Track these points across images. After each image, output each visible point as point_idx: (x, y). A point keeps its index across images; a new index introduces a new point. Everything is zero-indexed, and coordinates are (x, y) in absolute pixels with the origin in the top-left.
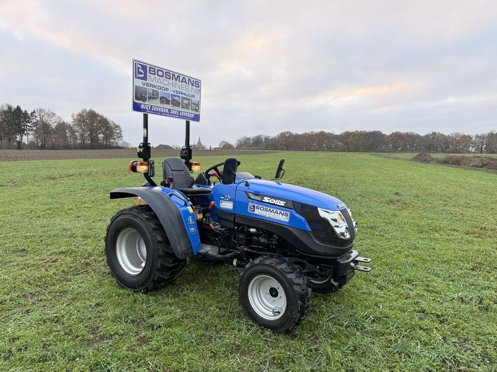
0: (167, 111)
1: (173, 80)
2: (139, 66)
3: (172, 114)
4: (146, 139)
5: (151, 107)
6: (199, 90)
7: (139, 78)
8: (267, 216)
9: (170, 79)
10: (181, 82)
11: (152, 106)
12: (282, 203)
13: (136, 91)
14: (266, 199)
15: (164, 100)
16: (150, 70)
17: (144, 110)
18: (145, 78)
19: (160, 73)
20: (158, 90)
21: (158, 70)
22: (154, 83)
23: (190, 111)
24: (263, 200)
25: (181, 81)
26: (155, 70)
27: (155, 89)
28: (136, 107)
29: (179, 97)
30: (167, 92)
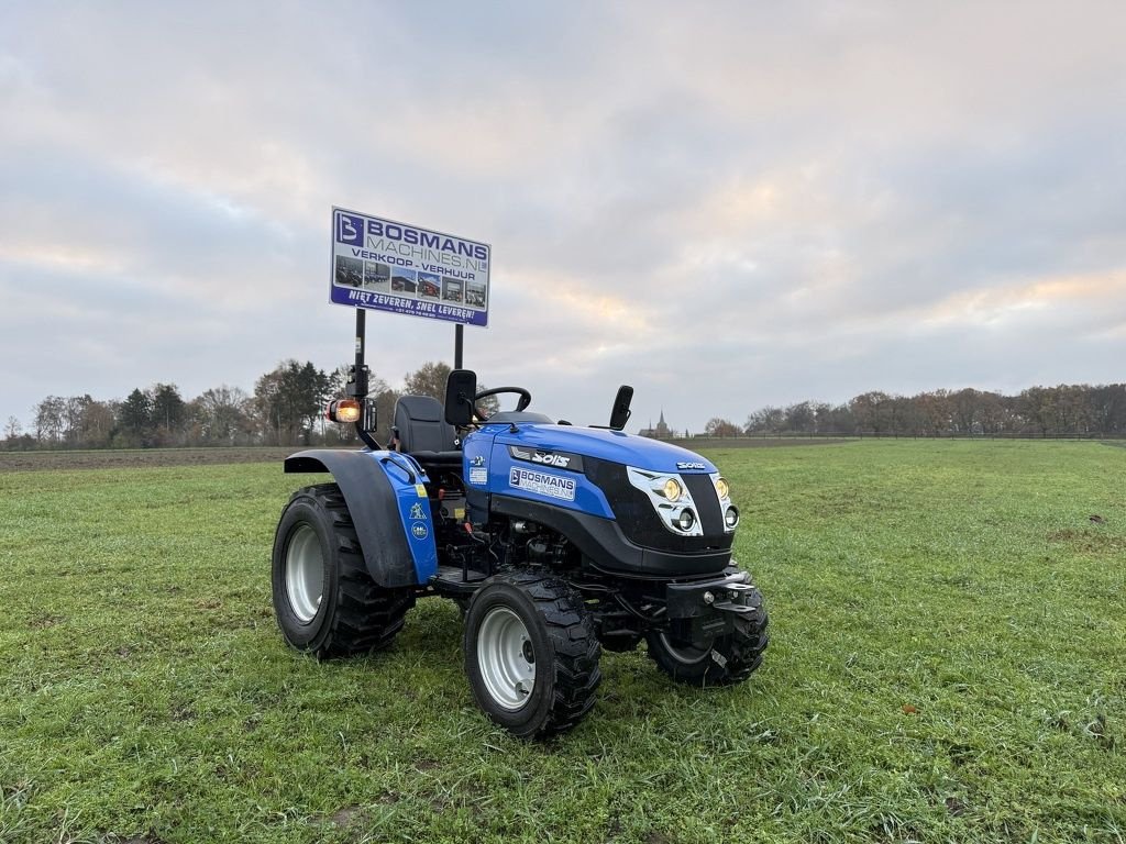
0: (409, 304)
1: (422, 244)
2: (345, 219)
3: (419, 311)
4: (360, 357)
5: (373, 296)
6: (484, 266)
7: (345, 242)
8: (539, 491)
9: (416, 242)
10: (443, 249)
11: (373, 294)
12: (563, 462)
13: (339, 265)
14: (538, 458)
15: (402, 284)
16: (370, 228)
17: (358, 302)
18: (359, 242)
19: (394, 233)
20: (387, 264)
21: (388, 228)
22: (379, 251)
23: (464, 305)
24: (534, 459)
25: (441, 247)
26: (379, 227)
27: (381, 262)
28: (339, 297)
29: (437, 277)
30: (409, 267)
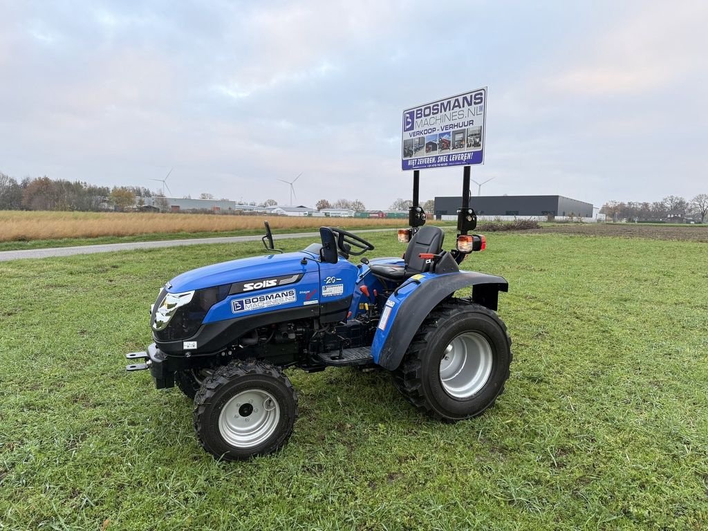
0: (434, 159)
1: (441, 112)
2: (407, 115)
5: (417, 161)
7: (408, 130)
10: (453, 109)
11: (417, 159)
13: (405, 146)
15: (432, 146)
16: (417, 114)
17: (412, 167)
19: (427, 111)
21: (425, 109)
22: (421, 128)
26: (420, 112)
27: (421, 136)
28: (405, 166)
29: (449, 133)
30: (435, 133)
